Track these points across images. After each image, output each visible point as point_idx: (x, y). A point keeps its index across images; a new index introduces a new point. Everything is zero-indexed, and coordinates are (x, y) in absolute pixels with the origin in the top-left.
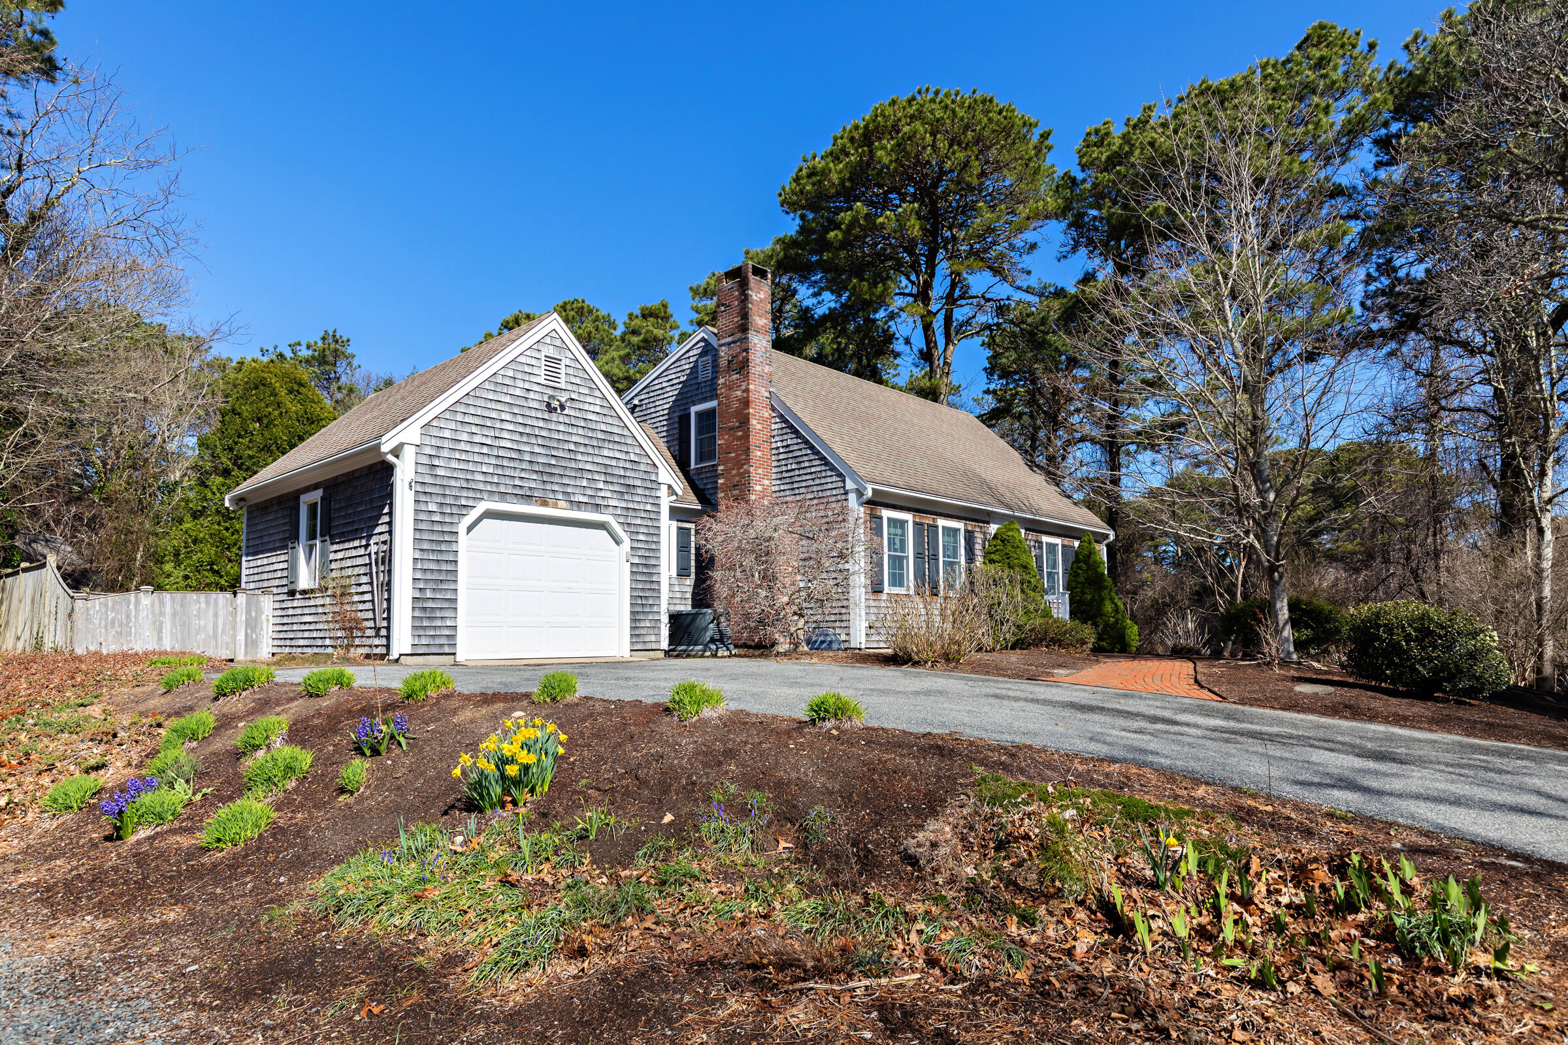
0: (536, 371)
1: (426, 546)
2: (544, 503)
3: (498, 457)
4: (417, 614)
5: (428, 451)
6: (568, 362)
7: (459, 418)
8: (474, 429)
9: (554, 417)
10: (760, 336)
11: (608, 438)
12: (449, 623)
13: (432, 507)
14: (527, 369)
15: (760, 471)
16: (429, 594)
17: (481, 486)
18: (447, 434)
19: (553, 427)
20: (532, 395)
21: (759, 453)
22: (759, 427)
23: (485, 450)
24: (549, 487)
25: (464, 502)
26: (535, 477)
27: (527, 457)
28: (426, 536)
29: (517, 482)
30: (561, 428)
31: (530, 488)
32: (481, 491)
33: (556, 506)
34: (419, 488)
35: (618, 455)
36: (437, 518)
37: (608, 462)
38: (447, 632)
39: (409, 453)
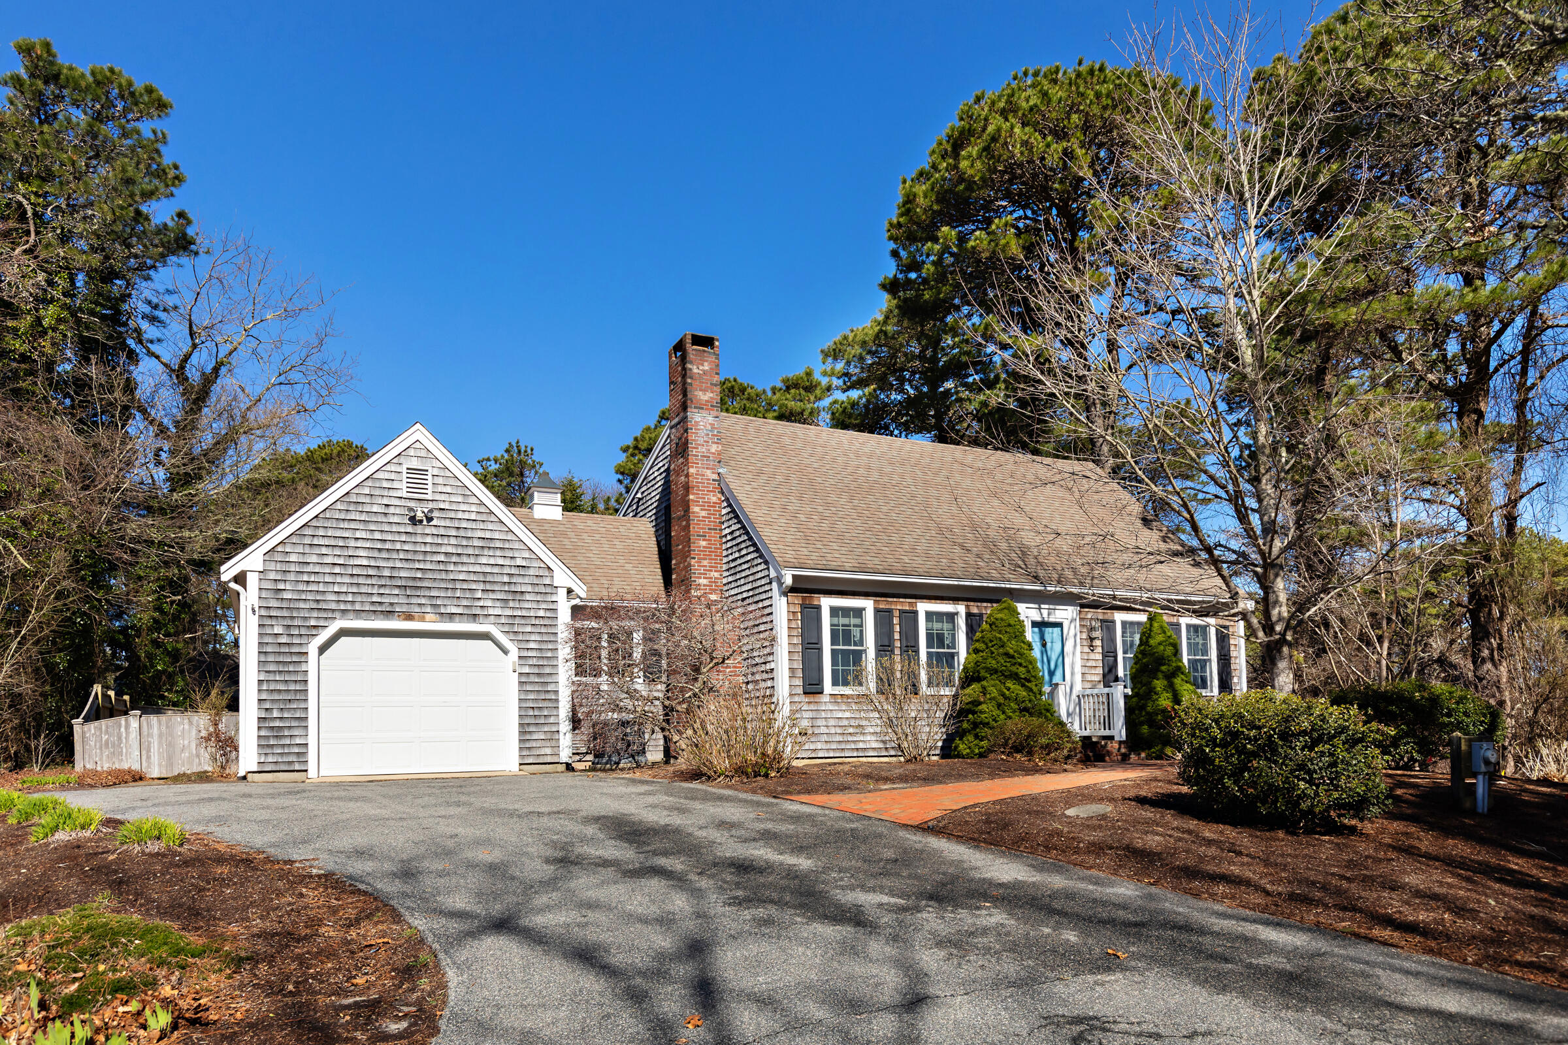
0: (396, 485)
1: (272, 668)
2: (409, 617)
3: (352, 575)
4: (263, 733)
5: (272, 576)
6: (436, 472)
7: (307, 541)
8: (324, 550)
9: (419, 529)
10: (704, 413)
11: (487, 544)
12: (298, 741)
13: (278, 630)
14: (385, 484)
15: (705, 563)
16: (276, 714)
17: (333, 606)
18: (293, 558)
19: (419, 539)
20: (392, 510)
21: (704, 543)
22: (703, 513)
23: (337, 570)
24: (414, 600)
25: (313, 623)
26: (396, 592)
27: (387, 573)
28: (271, 658)
29: (375, 599)
30: (429, 539)
31: (391, 604)
32: (333, 610)
33: (423, 620)
34: (263, 613)
35: (501, 562)
36: (283, 640)
37: (488, 570)
38: (296, 750)
39: (252, 580)
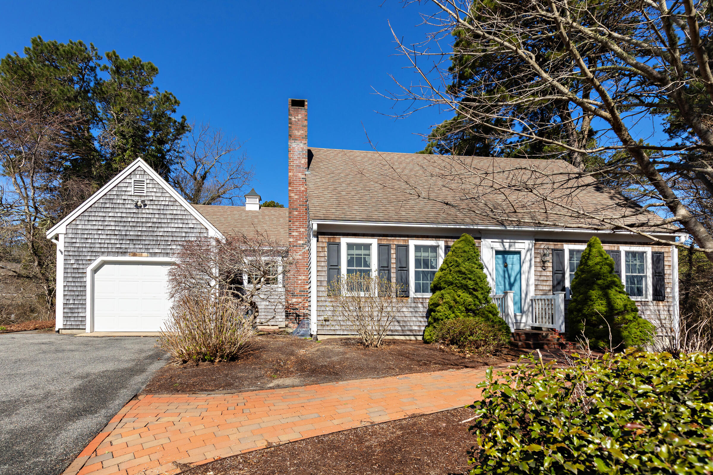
0: (128, 189)
1: (70, 280)
2: (134, 255)
3: (107, 235)
4: (65, 311)
5: (70, 236)
6: (148, 181)
7: (87, 218)
8: (94, 223)
9: (140, 210)
10: (298, 142)
11: (174, 218)
12: (81, 315)
13: (72, 261)
14: (124, 189)
15: (297, 224)
16: (71, 302)
17: (99, 250)
18: (80, 227)
19: (140, 216)
20: (127, 202)
21: (296, 213)
22: (296, 197)
23: (100, 232)
24: (137, 246)
25: (88, 258)
26: (128, 242)
27: (124, 233)
28: (69, 275)
29: (118, 246)
30: (145, 216)
31: (126, 248)
32: (98, 252)
33: (141, 256)
34: (66, 254)
35: (181, 226)
36: (75, 266)
37: (174, 230)
38: (80, 319)
39: (61, 237)
